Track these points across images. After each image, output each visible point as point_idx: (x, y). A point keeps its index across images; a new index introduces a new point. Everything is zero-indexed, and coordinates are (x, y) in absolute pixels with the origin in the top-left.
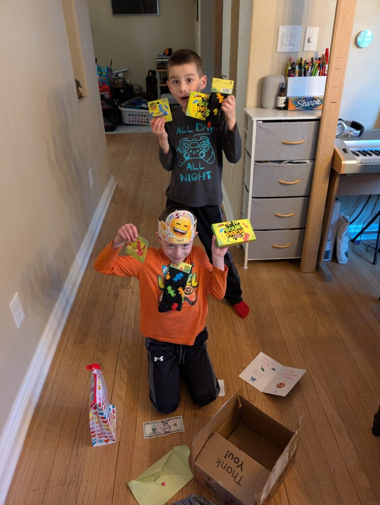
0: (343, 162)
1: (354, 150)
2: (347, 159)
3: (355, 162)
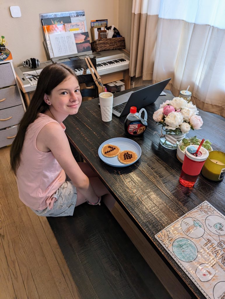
2: (24, 84)
3: (29, 85)
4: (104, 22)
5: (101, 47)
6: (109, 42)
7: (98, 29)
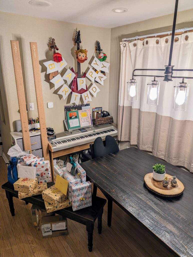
0: (52, 148)
1: (55, 142)
2: (53, 147)
3: (56, 147)
4: (100, 109)
5: (99, 123)
6: (103, 120)
7: (97, 113)
